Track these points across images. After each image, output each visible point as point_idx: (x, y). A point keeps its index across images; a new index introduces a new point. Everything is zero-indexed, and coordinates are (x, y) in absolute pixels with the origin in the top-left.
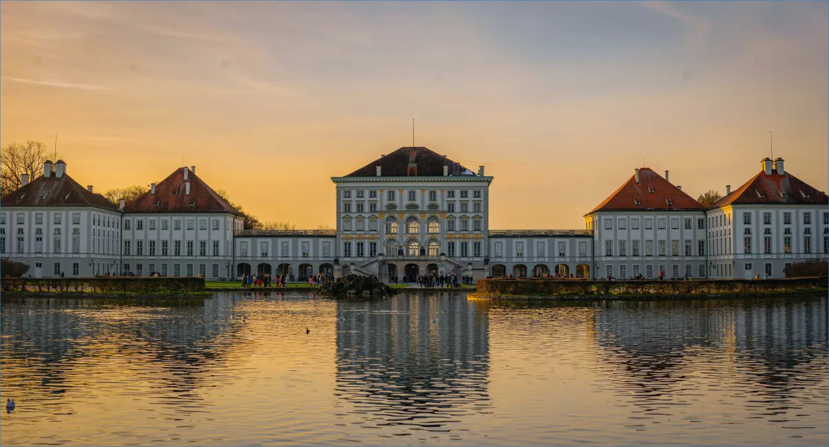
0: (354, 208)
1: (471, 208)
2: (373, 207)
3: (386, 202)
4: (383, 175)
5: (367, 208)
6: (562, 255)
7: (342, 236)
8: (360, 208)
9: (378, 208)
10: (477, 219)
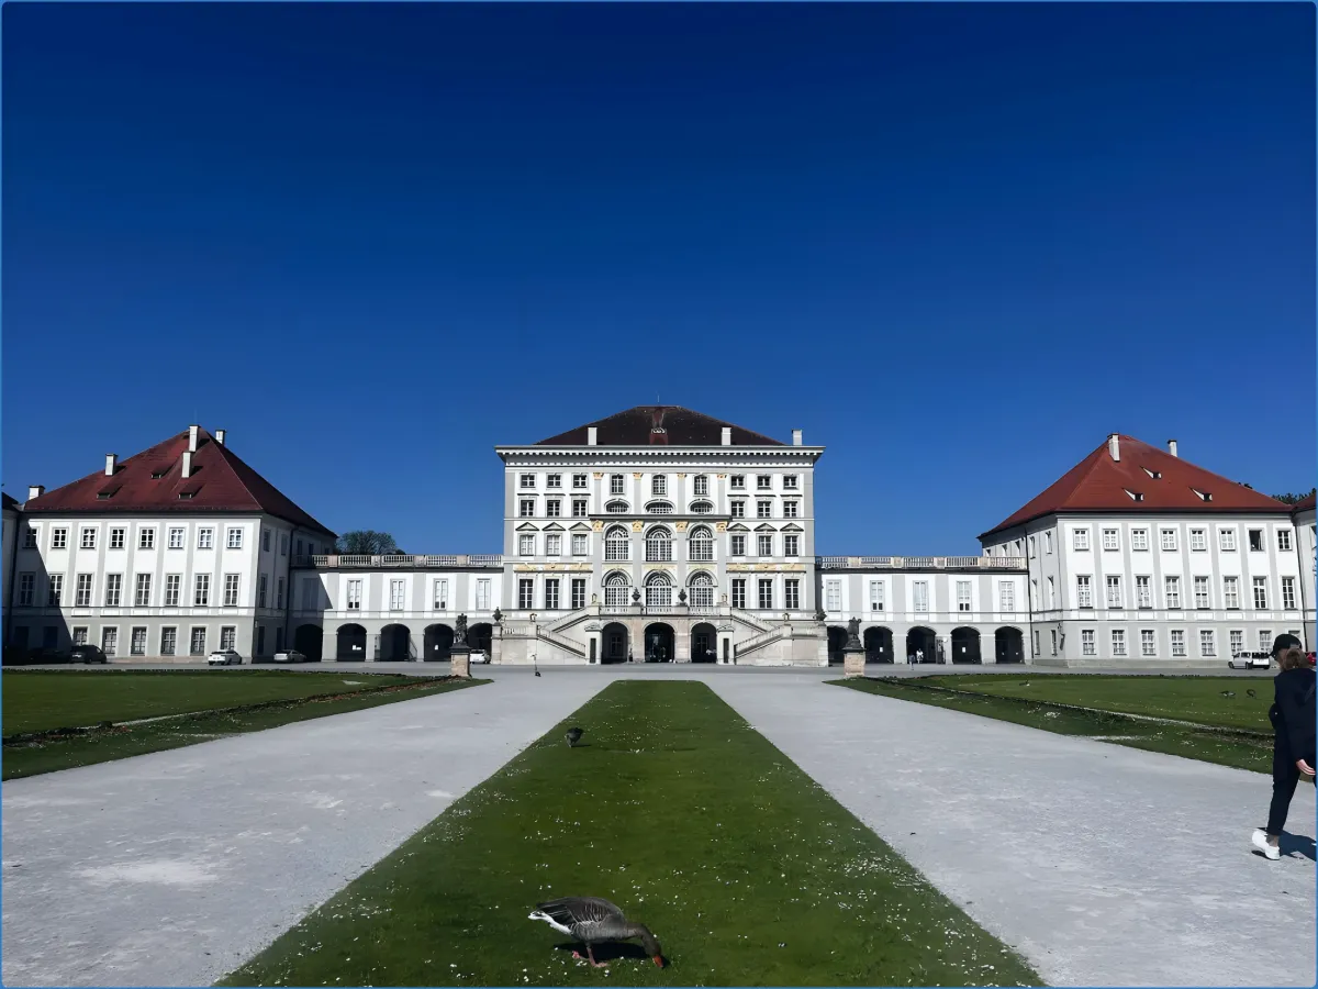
0: (540, 508)
1: (777, 508)
2: (579, 506)
3: (607, 497)
4: (599, 442)
5: (566, 508)
6: (964, 607)
7: (515, 567)
8: (553, 507)
9: (591, 509)
10: (792, 533)
